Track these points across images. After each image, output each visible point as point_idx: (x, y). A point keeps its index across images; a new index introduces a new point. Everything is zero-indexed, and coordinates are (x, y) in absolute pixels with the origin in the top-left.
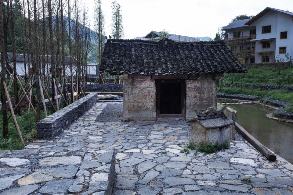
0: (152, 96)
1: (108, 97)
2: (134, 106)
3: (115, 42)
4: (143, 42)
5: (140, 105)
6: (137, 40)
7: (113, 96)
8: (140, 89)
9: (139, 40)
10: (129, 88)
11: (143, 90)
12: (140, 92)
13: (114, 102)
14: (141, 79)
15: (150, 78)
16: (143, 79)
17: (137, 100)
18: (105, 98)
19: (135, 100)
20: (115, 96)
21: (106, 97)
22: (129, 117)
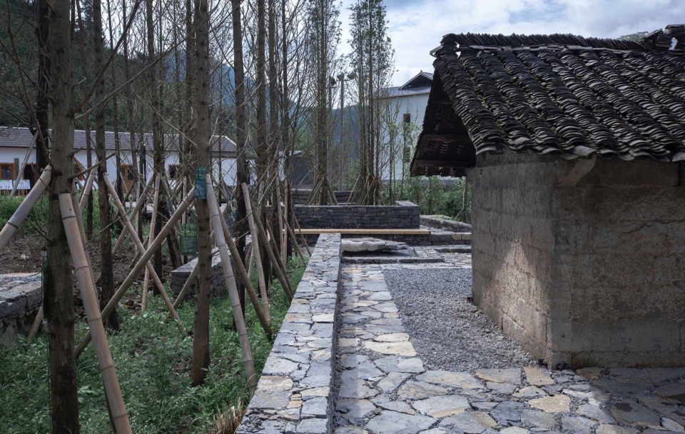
0: (678, 260)
1: (368, 246)
2: (597, 303)
3: (475, 47)
4: (583, 46)
5: (624, 296)
6: (557, 35)
7: (381, 242)
8: (628, 229)
9: (563, 36)
10: (577, 222)
11: (642, 232)
12: (624, 241)
13: (395, 262)
14: (635, 187)
15: (673, 180)
16: (642, 186)
17: (610, 275)
18: (360, 249)
19: (604, 277)
20: (390, 243)
21: (363, 245)
22: (576, 347)
